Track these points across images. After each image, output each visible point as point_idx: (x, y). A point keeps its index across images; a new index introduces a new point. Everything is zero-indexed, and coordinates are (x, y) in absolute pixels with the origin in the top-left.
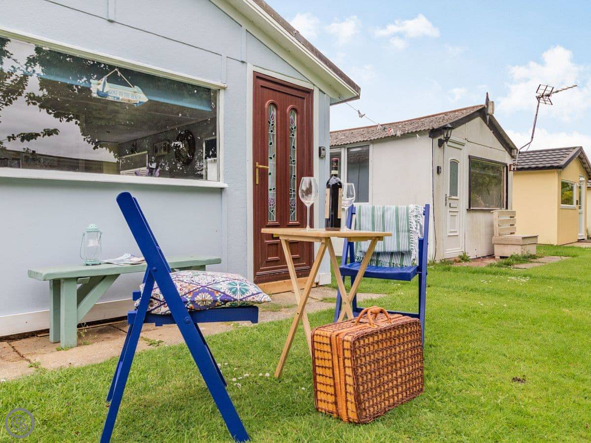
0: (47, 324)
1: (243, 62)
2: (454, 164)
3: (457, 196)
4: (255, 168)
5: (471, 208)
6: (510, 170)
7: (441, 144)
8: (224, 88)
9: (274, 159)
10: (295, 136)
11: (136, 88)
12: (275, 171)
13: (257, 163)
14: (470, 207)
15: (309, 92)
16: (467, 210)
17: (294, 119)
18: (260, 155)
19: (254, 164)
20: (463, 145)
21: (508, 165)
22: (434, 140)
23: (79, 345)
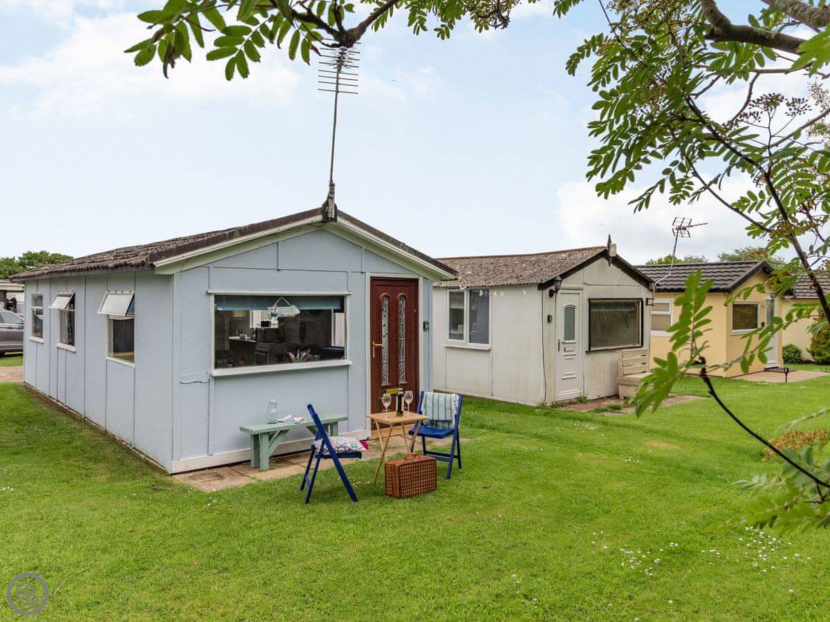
0: (251, 457)
1: (362, 273)
2: (570, 311)
3: (574, 339)
4: (372, 346)
5: (592, 349)
6: (647, 304)
7: (551, 294)
8: (349, 295)
9: (387, 336)
10: (404, 317)
11: (293, 306)
12: (387, 346)
13: (374, 342)
14: (590, 349)
15: (416, 281)
16: (586, 352)
17: (402, 303)
18: (376, 335)
19: (371, 343)
20: (582, 289)
21: (644, 300)
22: (544, 292)
23: (270, 469)
